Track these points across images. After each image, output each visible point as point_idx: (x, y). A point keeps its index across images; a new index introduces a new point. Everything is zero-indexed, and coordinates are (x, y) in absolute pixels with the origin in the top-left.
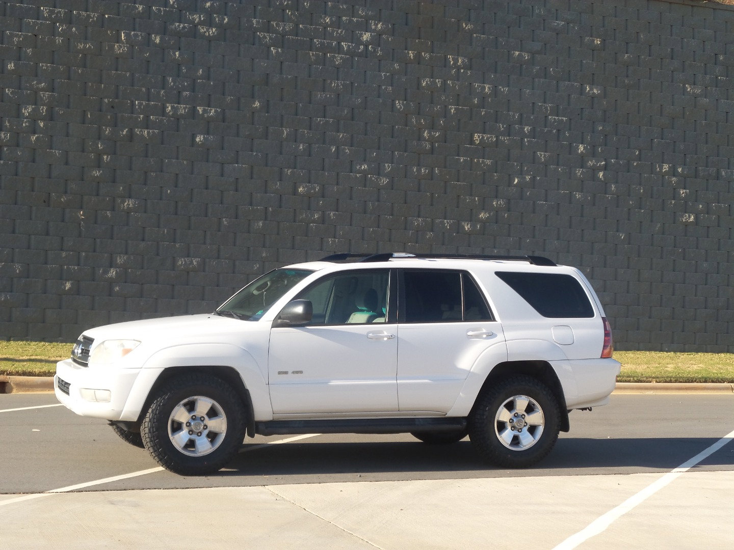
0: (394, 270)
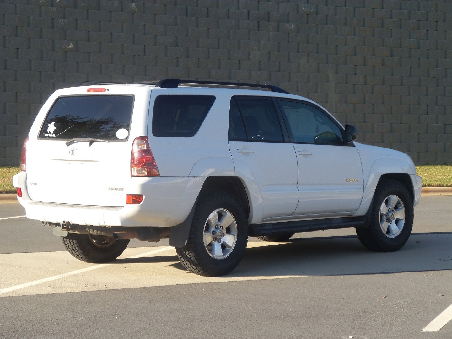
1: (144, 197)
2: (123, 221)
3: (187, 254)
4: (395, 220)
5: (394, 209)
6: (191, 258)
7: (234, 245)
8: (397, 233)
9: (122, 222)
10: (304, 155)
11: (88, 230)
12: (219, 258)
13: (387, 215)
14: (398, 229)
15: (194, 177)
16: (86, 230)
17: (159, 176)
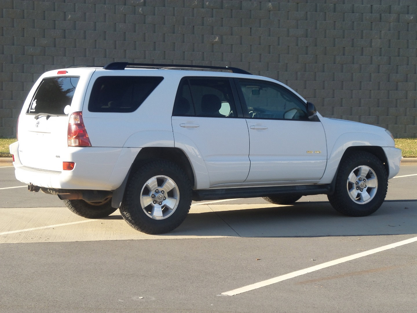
1: (75, 164)
2: (63, 184)
3: (125, 214)
4: (366, 188)
5: (366, 179)
6: (128, 218)
7: (176, 207)
8: (368, 200)
9: (62, 186)
10: (259, 129)
11: (49, 191)
12: (158, 218)
13: (357, 183)
14: (369, 197)
15: (128, 147)
16: (48, 191)
17: (91, 146)
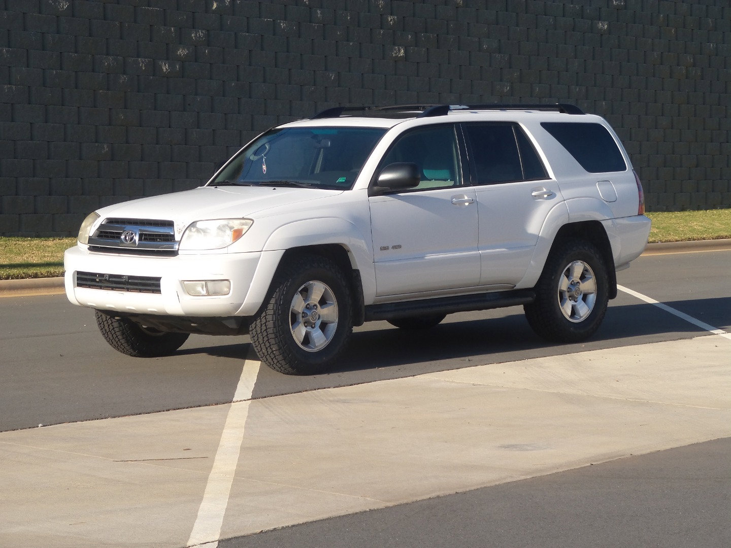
0: (457, 124)
